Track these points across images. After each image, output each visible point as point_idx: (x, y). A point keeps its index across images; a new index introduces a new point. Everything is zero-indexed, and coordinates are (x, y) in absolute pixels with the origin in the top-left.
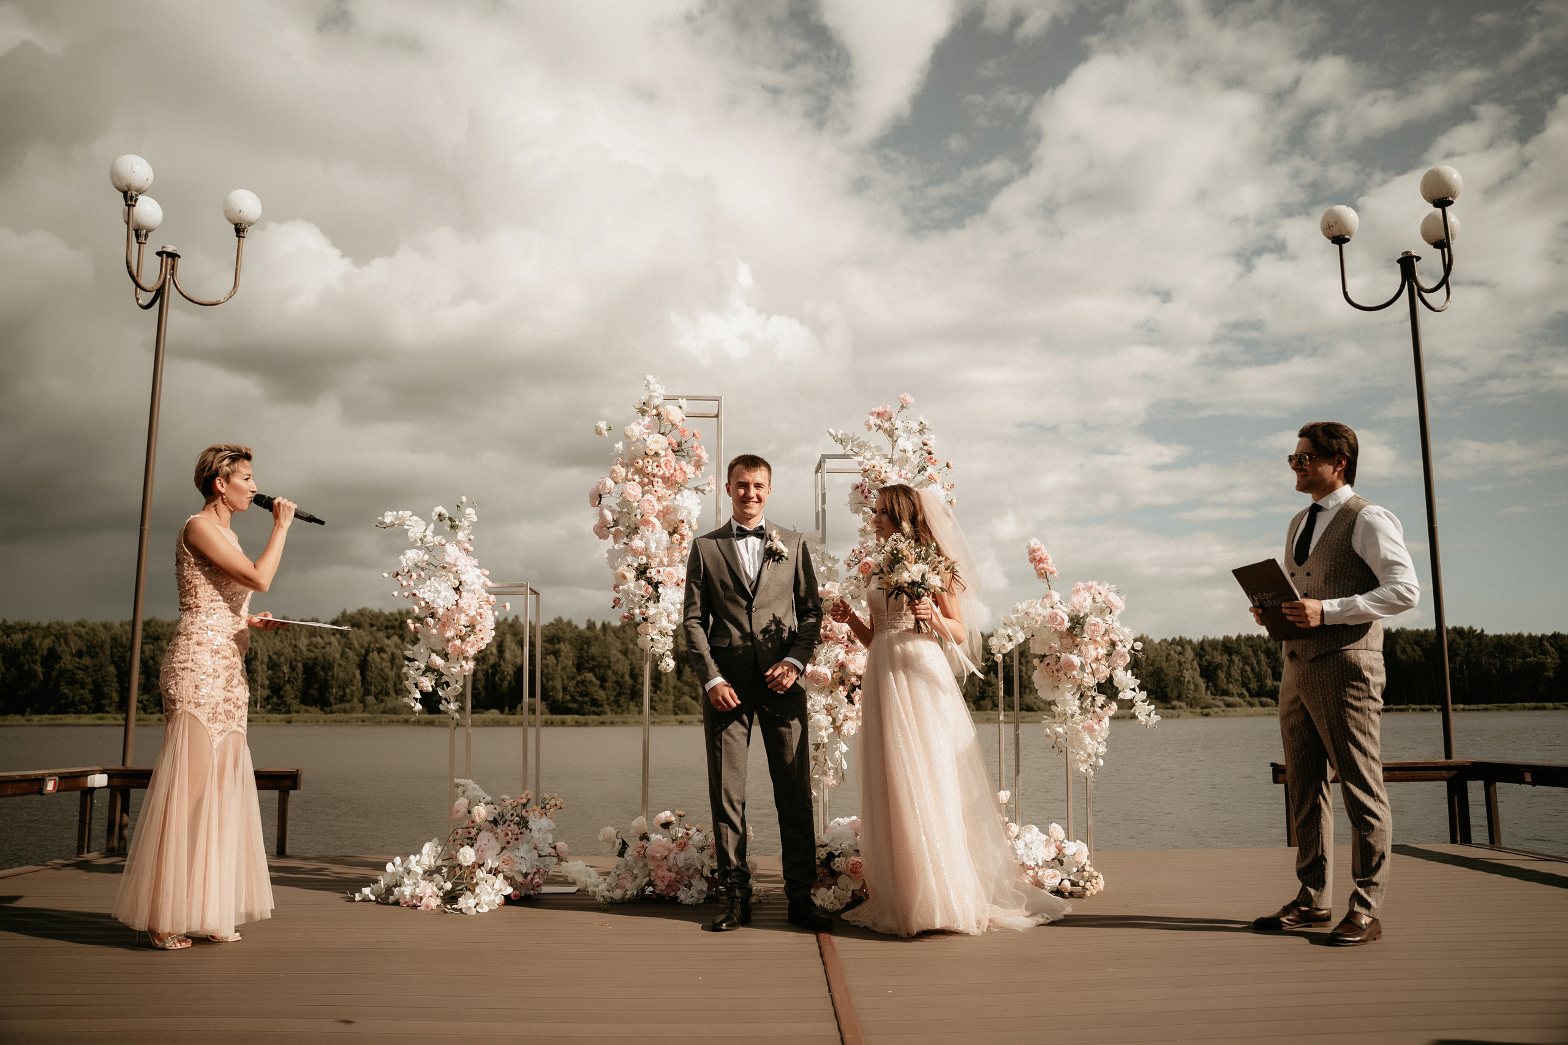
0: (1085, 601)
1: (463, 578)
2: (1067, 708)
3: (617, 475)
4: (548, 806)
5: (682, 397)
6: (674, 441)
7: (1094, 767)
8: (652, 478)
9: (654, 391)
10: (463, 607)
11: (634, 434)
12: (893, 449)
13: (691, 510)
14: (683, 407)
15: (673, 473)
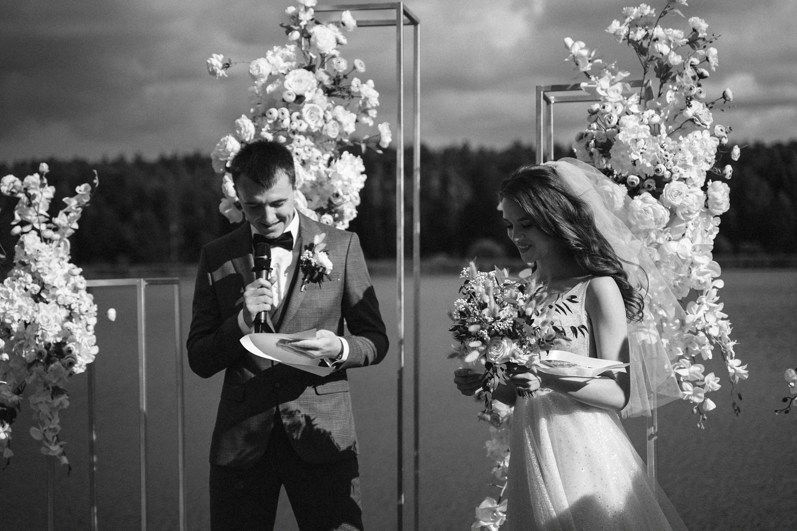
1: (47, 279)
6: (327, 78)
8: (290, 135)
10: (39, 323)
11: (261, 72)
12: (645, 74)
13: (349, 180)
14: (347, 23)
15: (323, 126)
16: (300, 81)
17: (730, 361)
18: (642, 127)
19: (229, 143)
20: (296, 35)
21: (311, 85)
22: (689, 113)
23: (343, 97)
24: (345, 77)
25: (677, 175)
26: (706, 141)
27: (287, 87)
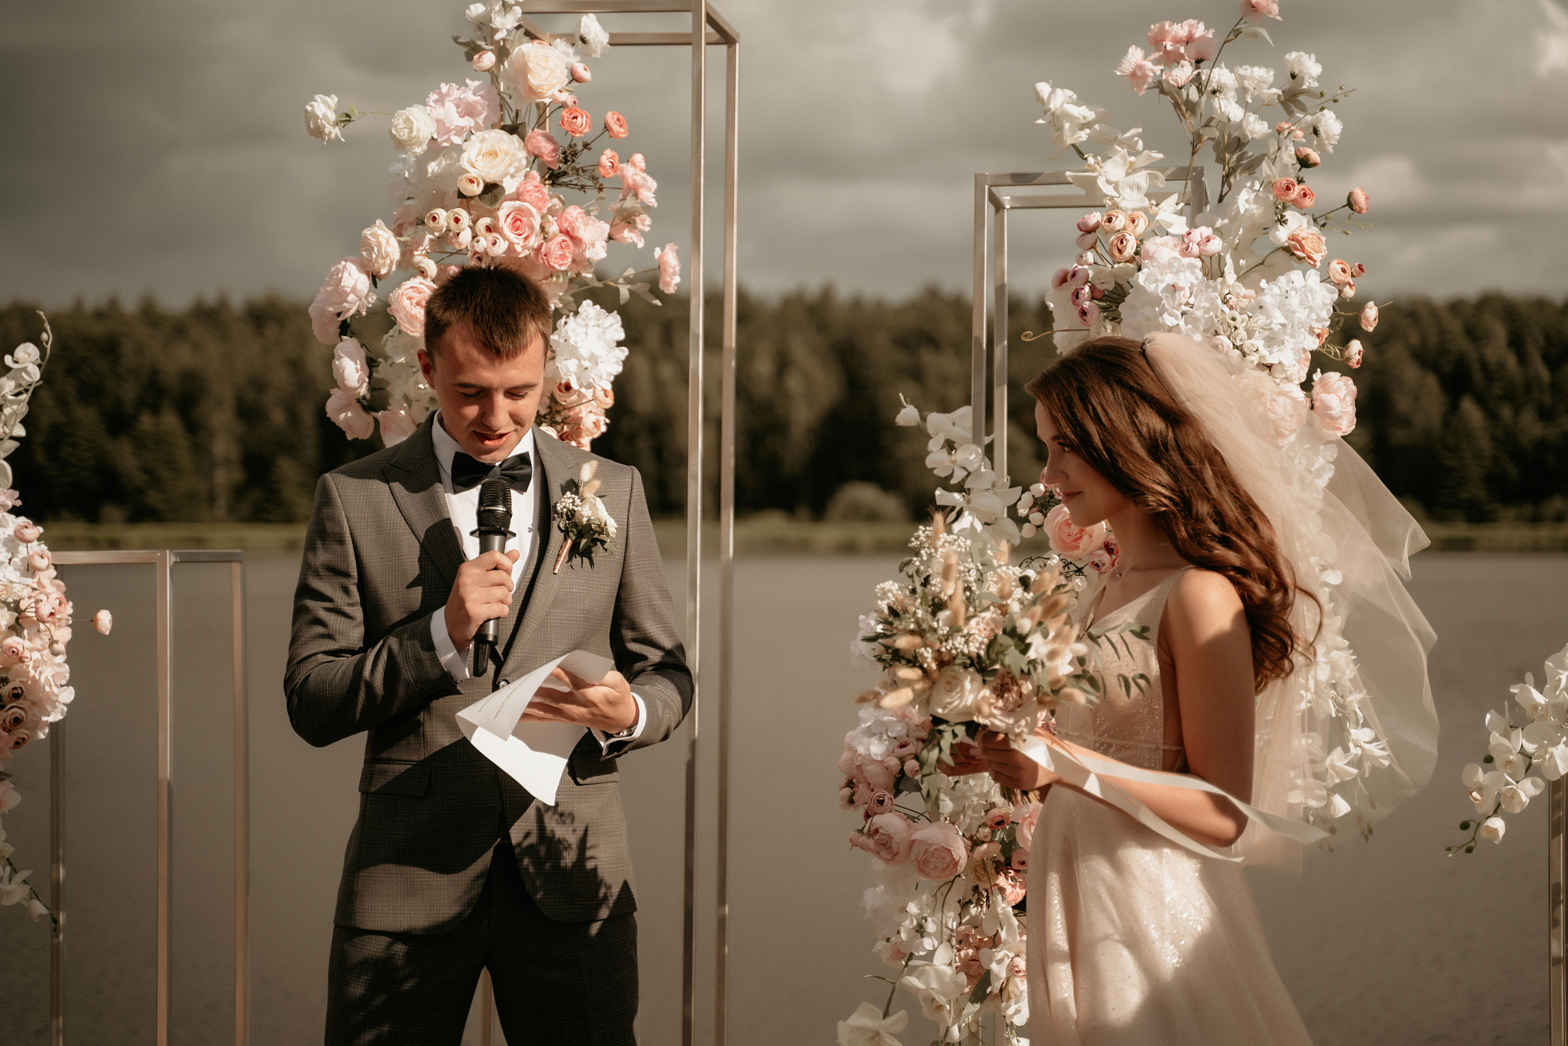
3: (375, 255)
11: (414, 133)
12: (1193, 154)
13: (594, 359)
14: (589, 37)
15: (541, 246)
16: (493, 154)
17: (1353, 731)
18: (1186, 261)
19: (345, 275)
20: (488, 59)
21: (516, 164)
22: (1282, 235)
23: (583, 187)
24: (586, 146)
25: (1254, 358)
26: (1311, 290)
27: (466, 165)
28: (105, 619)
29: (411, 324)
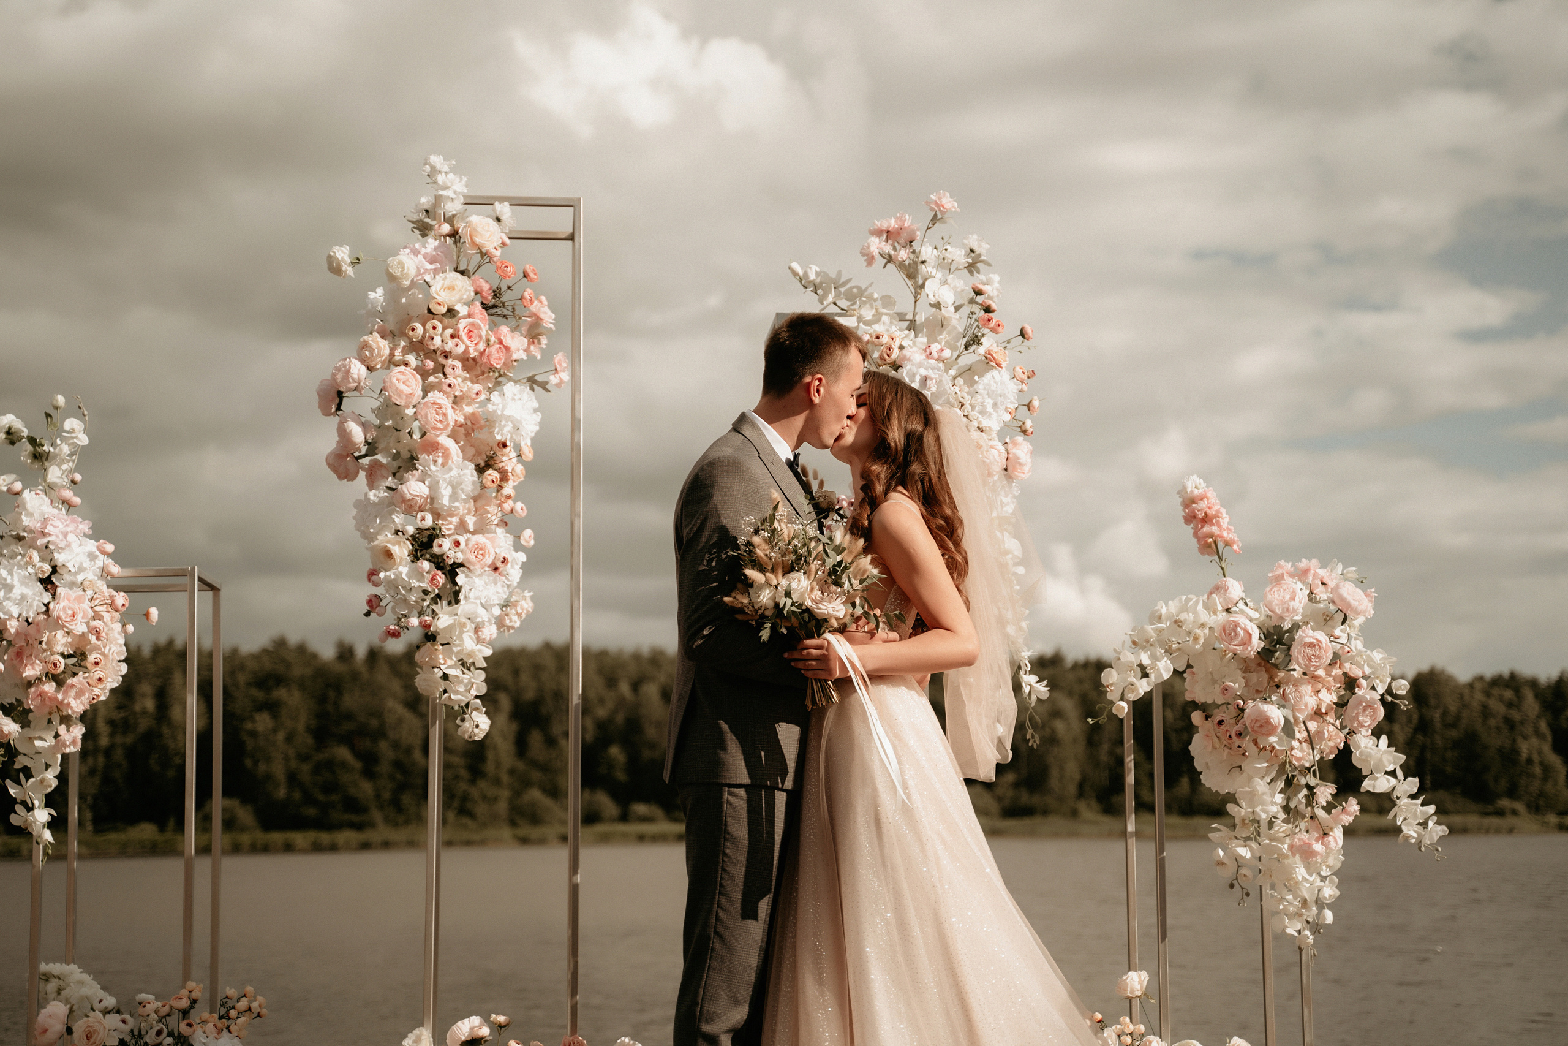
0: (1293, 599)
1: (60, 558)
2: (1258, 809)
3: (371, 354)
4: (233, 1013)
5: (502, 199)
6: (486, 287)
7: (1316, 927)
8: (441, 360)
9: (446, 188)
10: (59, 618)
11: (405, 271)
12: (916, 302)
13: (520, 421)
14: (503, 218)
15: (485, 350)
16: (451, 288)
17: (1024, 676)
18: (931, 361)
19: (352, 366)
21: (468, 293)
22: (981, 351)
23: (505, 316)
24: (509, 288)
26: (1006, 384)
27: (434, 295)
28: (154, 612)
29: (399, 396)
